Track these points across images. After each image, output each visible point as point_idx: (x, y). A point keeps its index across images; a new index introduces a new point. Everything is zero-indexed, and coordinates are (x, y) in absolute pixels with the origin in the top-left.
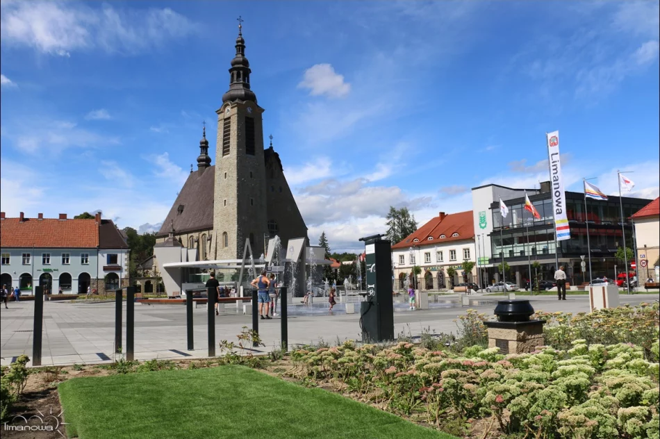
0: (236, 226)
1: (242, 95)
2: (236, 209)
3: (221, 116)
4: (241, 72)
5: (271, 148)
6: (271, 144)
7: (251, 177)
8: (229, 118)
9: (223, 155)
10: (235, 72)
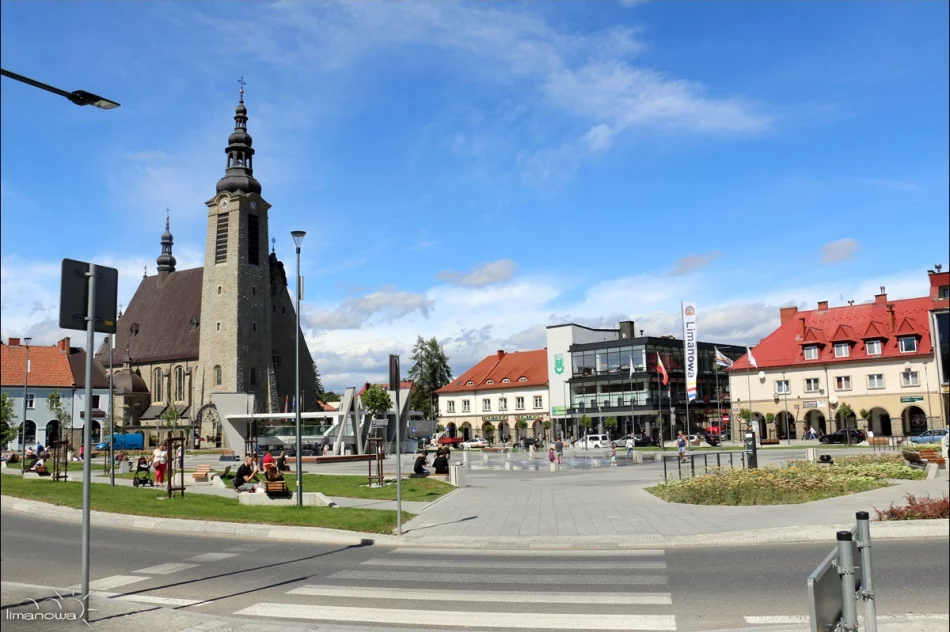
0: (236, 358)
1: (243, 184)
2: (235, 337)
3: (214, 210)
5: (275, 254)
6: (275, 250)
7: (254, 293)
8: (227, 214)
9: (216, 263)
10: (235, 153)
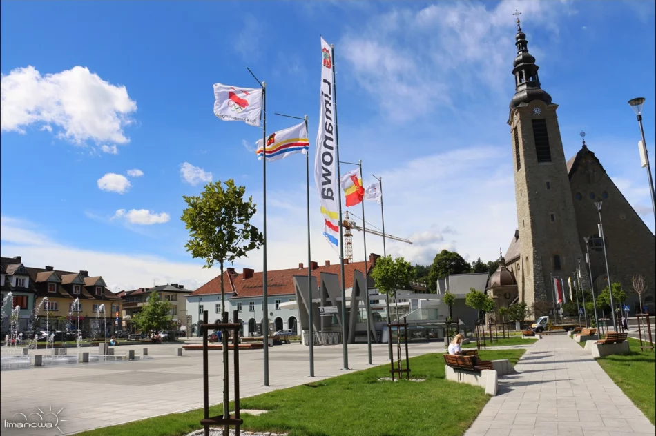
0: (532, 249)
1: (524, 97)
3: (512, 126)
4: (523, 71)
5: (585, 147)
6: (584, 142)
7: (549, 188)
8: (516, 127)
9: (519, 169)
